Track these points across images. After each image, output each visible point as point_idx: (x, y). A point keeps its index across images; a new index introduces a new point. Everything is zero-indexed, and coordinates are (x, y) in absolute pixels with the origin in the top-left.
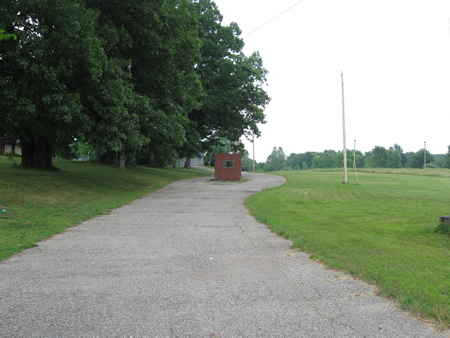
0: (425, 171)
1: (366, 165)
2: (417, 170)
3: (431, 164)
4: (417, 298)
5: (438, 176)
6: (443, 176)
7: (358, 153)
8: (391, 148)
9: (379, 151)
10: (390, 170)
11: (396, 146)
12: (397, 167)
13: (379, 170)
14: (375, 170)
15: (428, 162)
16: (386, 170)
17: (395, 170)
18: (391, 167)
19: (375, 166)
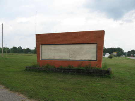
0: (28, 54)
1: (11, 52)
2: (26, 54)
3: (30, 52)
4: (14, 88)
5: (31, 56)
6: (33, 56)
7: (8, 49)
8: (18, 47)
9: (15, 48)
10: (18, 54)
11: (20, 47)
12: (20, 53)
13: (14, 54)
14: (13, 54)
15: (29, 52)
16: (17, 54)
17: (19, 54)
18: (18, 53)
19: (13, 53)
